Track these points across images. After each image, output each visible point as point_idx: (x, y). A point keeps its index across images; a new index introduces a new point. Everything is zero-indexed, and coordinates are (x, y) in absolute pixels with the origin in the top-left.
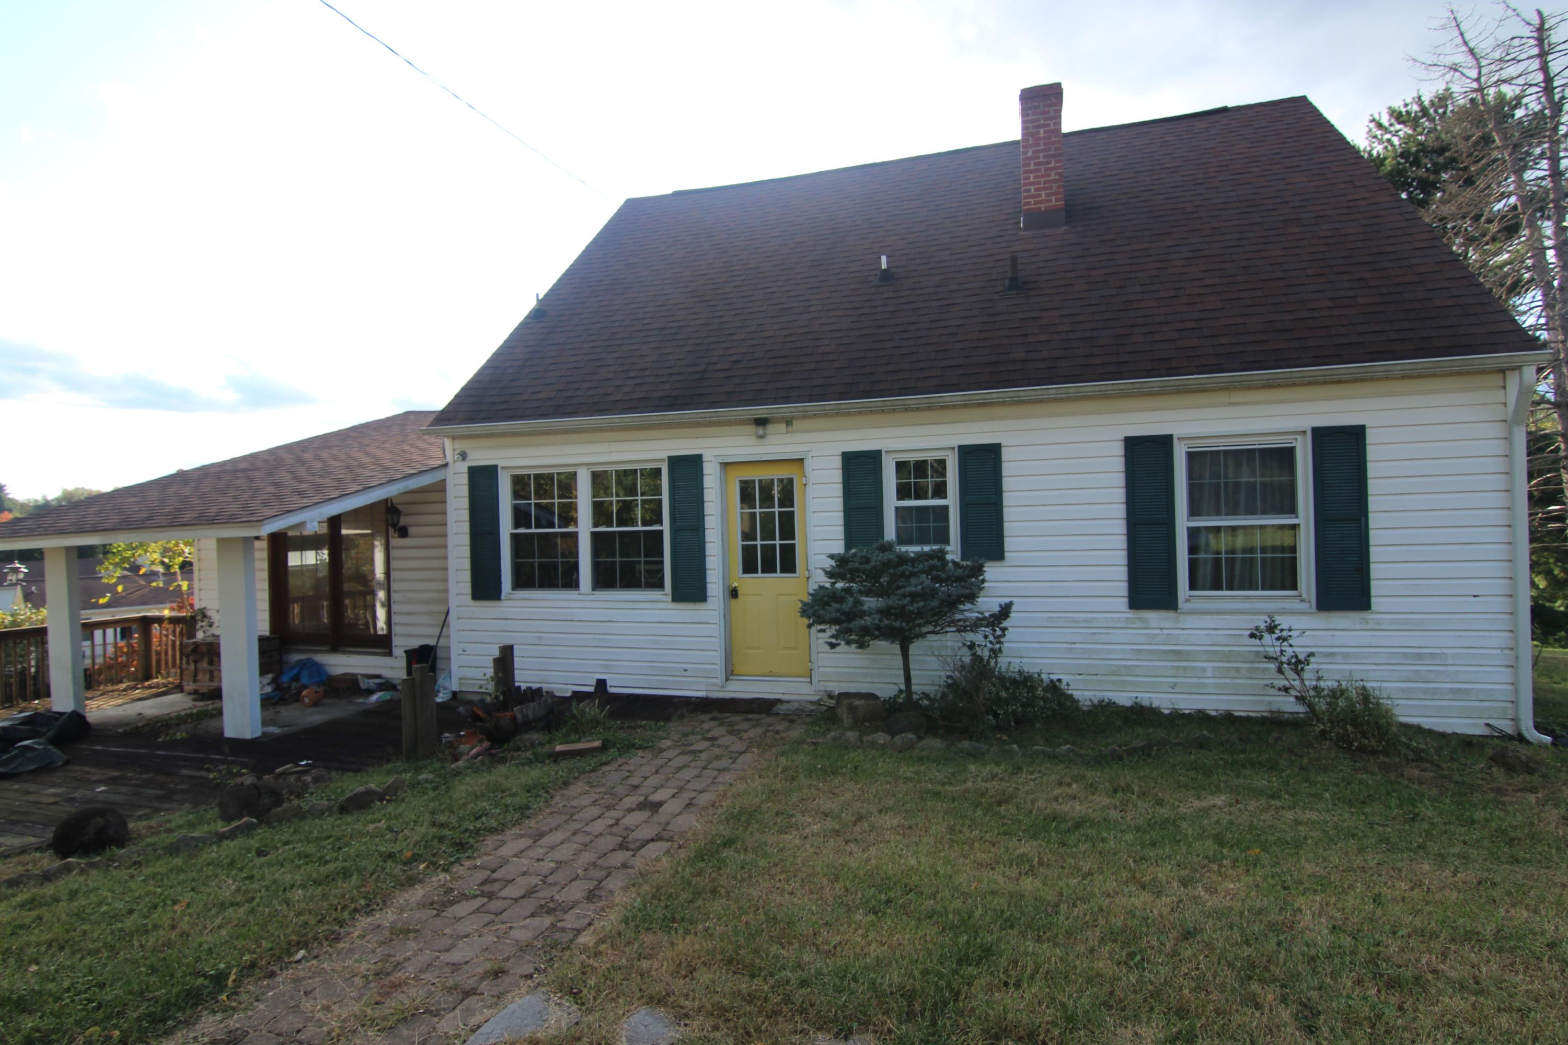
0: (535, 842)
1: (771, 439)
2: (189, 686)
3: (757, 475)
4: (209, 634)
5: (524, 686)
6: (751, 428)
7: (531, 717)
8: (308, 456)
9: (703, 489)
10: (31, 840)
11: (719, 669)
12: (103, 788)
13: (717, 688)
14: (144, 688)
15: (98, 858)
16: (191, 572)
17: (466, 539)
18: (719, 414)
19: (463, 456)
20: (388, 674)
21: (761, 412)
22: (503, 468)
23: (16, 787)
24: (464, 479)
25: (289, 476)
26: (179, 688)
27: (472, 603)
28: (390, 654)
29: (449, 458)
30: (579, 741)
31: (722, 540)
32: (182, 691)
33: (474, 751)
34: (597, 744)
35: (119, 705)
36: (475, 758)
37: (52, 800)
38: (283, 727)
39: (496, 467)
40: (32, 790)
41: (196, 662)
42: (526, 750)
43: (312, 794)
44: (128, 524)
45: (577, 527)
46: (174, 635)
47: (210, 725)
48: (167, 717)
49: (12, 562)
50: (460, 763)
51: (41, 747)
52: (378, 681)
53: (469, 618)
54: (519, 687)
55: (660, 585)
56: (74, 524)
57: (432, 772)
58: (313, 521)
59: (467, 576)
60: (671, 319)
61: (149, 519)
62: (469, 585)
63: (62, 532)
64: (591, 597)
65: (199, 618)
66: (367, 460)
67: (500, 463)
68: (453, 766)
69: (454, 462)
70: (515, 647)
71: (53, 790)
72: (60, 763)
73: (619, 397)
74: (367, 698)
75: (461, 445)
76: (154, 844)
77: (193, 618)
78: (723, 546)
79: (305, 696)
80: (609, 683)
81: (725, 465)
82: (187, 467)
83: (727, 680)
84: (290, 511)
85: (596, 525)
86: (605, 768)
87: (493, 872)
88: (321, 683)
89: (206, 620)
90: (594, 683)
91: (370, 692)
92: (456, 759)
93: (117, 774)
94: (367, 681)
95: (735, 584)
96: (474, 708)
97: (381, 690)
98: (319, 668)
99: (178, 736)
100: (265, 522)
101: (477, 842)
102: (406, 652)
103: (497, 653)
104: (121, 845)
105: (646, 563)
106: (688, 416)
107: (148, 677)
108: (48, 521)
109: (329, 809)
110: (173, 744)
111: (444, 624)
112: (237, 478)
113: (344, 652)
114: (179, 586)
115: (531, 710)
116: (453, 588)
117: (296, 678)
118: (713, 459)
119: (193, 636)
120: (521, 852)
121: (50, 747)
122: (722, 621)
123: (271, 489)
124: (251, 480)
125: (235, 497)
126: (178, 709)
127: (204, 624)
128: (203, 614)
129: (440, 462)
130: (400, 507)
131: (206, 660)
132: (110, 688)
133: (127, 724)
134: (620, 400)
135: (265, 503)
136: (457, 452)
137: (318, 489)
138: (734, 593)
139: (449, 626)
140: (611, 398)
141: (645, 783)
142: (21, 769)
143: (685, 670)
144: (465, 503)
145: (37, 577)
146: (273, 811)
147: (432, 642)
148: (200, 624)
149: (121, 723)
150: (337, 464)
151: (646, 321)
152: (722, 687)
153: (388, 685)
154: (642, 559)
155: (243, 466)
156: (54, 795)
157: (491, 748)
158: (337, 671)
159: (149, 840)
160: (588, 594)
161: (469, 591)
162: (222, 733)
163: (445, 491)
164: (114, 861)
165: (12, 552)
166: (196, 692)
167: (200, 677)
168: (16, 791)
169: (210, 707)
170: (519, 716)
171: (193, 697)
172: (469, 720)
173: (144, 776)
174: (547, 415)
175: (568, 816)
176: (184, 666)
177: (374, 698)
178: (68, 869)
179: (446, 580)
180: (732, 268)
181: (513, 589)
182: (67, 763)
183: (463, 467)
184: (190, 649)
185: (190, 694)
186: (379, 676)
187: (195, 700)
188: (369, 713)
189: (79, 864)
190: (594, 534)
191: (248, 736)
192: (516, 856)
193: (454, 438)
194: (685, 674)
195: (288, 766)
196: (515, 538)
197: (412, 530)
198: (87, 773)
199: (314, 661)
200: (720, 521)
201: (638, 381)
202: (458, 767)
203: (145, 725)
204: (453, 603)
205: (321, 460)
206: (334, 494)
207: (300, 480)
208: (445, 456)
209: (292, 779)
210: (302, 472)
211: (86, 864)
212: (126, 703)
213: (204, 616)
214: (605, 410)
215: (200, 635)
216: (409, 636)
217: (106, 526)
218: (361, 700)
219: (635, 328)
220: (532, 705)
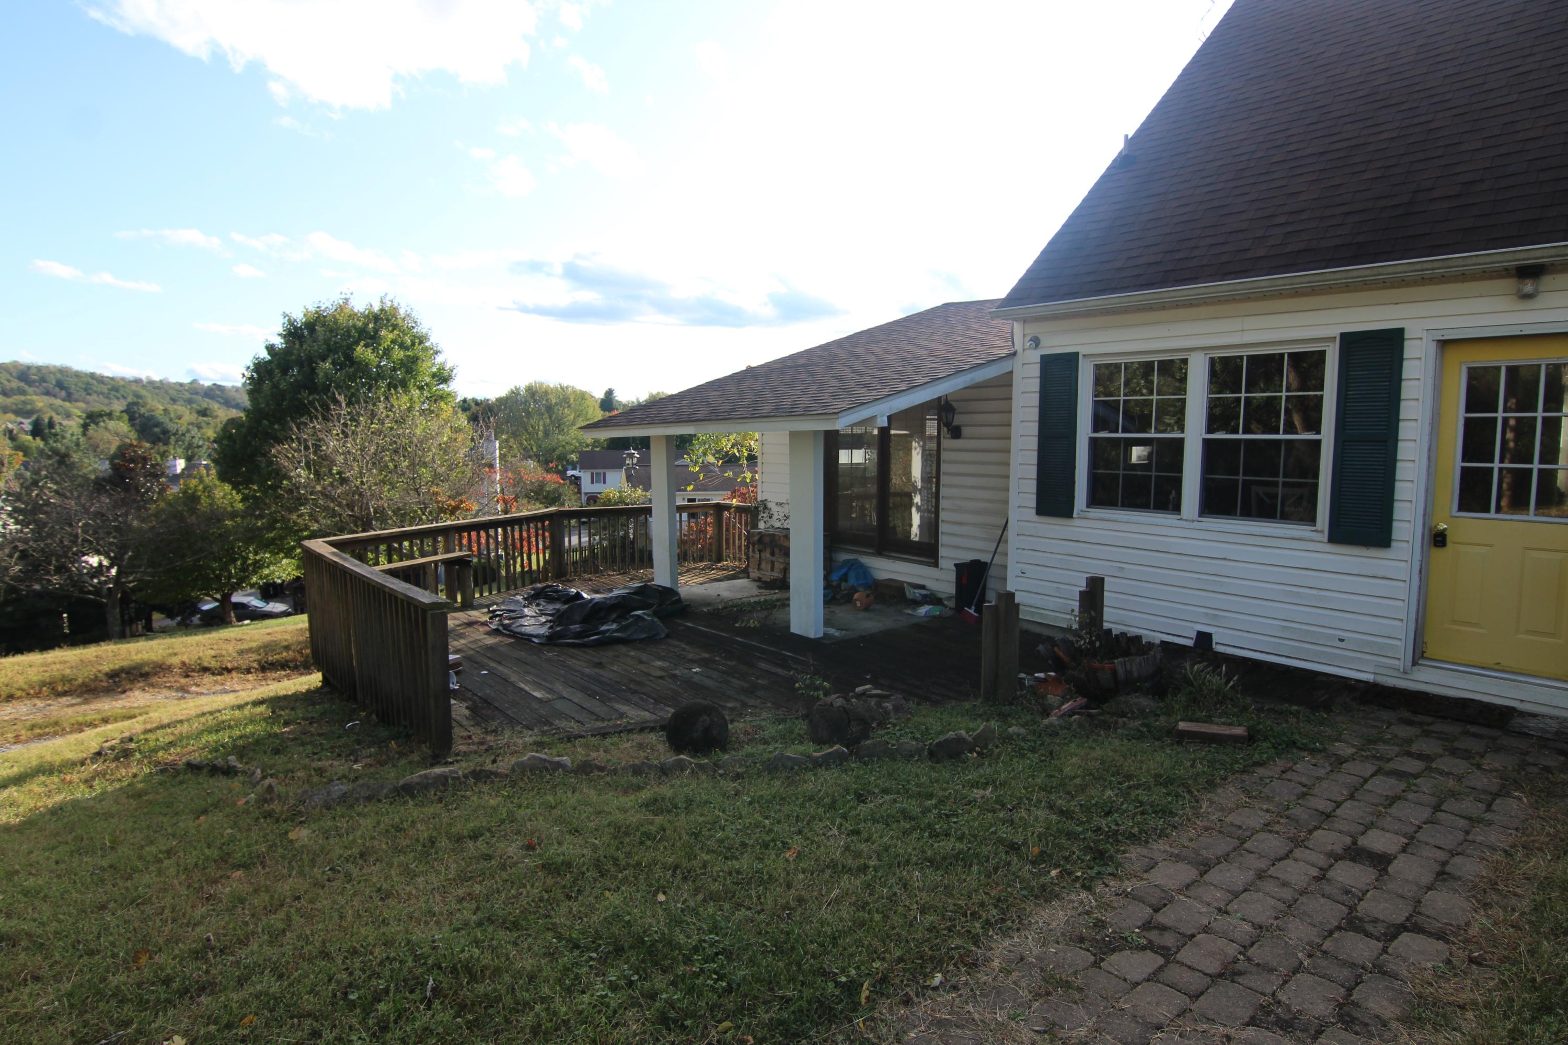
0: (1202, 875)
1: (1544, 300)
2: (754, 574)
3: (1502, 358)
4: (769, 524)
5: (1117, 629)
6: (1508, 284)
7: (1135, 674)
8: (859, 350)
9: (1400, 380)
10: (647, 715)
11: (1402, 648)
12: (697, 669)
13: (1396, 674)
14: (717, 569)
15: (706, 761)
16: (756, 464)
17: (1033, 443)
18: (1451, 263)
19: (1036, 342)
20: (932, 585)
21: (1538, 254)
22: (1084, 356)
23: (632, 653)
24: (1035, 371)
25: (848, 370)
26: (745, 573)
27: (1036, 518)
28: (936, 565)
29: (1018, 346)
30: (1208, 720)
31: (1429, 458)
32: (748, 577)
33: (1066, 706)
34: (1239, 731)
35: (701, 584)
36: (1070, 716)
37: (659, 673)
38: (842, 630)
39: (1077, 354)
40: (644, 659)
41: (760, 551)
42: (1134, 718)
43: (894, 725)
44: (716, 416)
45: (1183, 432)
46: (740, 523)
47: (778, 615)
48: (739, 602)
49: (629, 449)
50: (1053, 719)
51: (649, 618)
52: (923, 592)
53: (1031, 536)
54: (1110, 631)
55: (1310, 518)
56: (674, 414)
57: (1023, 726)
58: (882, 416)
59: (1031, 487)
60: (1335, 139)
61: (733, 410)
62: (1034, 497)
63: (665, 422)
64: (1196, 525)
65: (761, 509)
66: (922, 352)
67: (1082, 350)
68: (1046, 721)
69: (1024, 350)
70: (1106, 579)
71: (659, 663)
72: (663, 636)
73: (1262, 253)
74: (914, 609)
75: (1032, 330)
76: (752, 755)
77: (756, 508)
78: (1429, 467)
79: (857, 600)
80: (1215, 639)
81: (1444, 344)
82: (754, 364)
83: (1415, 663)
84: (864, 403)
85: (1210, 430)
86: (1261, 771)
87: (1156, 910)
88: (867, 587)
89: (767, 511)
90: (1194, 635)
91: (916, 603)
92: (1046, 713)
93: (707, 656)
94: (912, 590)
95: (1442, 526)
96: (1056, 649)
97: (929, 604)
98: (864, 571)
99: (752, 624)
100: (840, 415)
101: (1118, 851)
102: (956, 565)
103: (1082, 585)
104: (724, 750)
105: (1285, 484)
106: (1390, 270)
107: (720, 560)
108: (653, 411)
109: (919, 752)
110: (747, 632)
111: (1001, 539)
112: (799, 373)
113: (889, 557)
114: (745, 478)
115: (1136, 665)
116: (1014, 500)
117: (844, 578)
118: (1424, 335)
119: (755, 526)
120: (1188, 887)
121: (656, 619)
122: (1416, 578)
123: (834, 383)
124: (813, 375)
125: (803, 391)
126: (746, 594)
127: (765, 515)
128: (764, 505)
129: (1004, 352)
130: (954, 404)
131: (768, 551)
132: (692, 565)
133: (709, 604)
134: (1265, 257)
135: (835, 396)
136: (1028, 338)
137: (882, 381)
138: (1439, 539)
139: (1006, 542)
140: (1249, 255)
141: (1338, 812)
142: (635, 637)
143: (1341, 640)
144: (1035, 400)
145: (645, 462)
146: (862, 743)
147: (985, 558)
148: (762, 515)
149: (706, 602)
150: (891, 357)
151: (1291, 148)
152: (1405, 672)
153: (933, 599)
154: (1281, 479)
155: (802, 361)
156: (661, 669)
157: (1087, 707)
158: (882, 576)
159: (748, 749)
160: (1193, 521)
161: (1033, 504)
162: (789, 627)
163: (1011, 385)
164: (719, 768)
165: (627, 439)
166: (759, 580)
167: (763, 566)
168: (632, 657)
169: (775, 597)
170: (1120, 671)
171: (758, 584)
172: (1050, 662)
173: (729, 663)
174: (1154, 284)
175: (1236, 842)
176: (751, 554)
177: (923, 610)
178: (681, 766)
179: (1007, 489)
180: (1437, 52)
181: (1088, 506)
182: (667, 636)
183: (1035, 357)
184: (756, 538)
185: (754, 580)
186: (923, 587)
187: (760, 587)
188: (919, 627)
189: (691, 763)
190: (1207, 443)
191: (812, 635)
192: (1180, 891)
193: (1025, 321)
194: (1340, 644)
195: (867, 687)
196: (1093, 442)
197: (965, 431)
198: (684, 650)
199: (860, 563)
200: (1427, 429)
201: (1290, 229)
202: (1051, 725)
203: (725, 608)
204: (1014, 515)
205: (874, 354)
206: (903, 386)
207: (861, 374)
208: (1013, 344)
209: (873, 702)
210: (858, 365)
211: (695, 764)
212: (705, 583)
213: (766, 508)
214: (1246, 271)
215: (762, 525)
216: (957, 547)
217: (699, 416)
218: (909, 611)
219: (1275, 159)
220: (1138, 659)
